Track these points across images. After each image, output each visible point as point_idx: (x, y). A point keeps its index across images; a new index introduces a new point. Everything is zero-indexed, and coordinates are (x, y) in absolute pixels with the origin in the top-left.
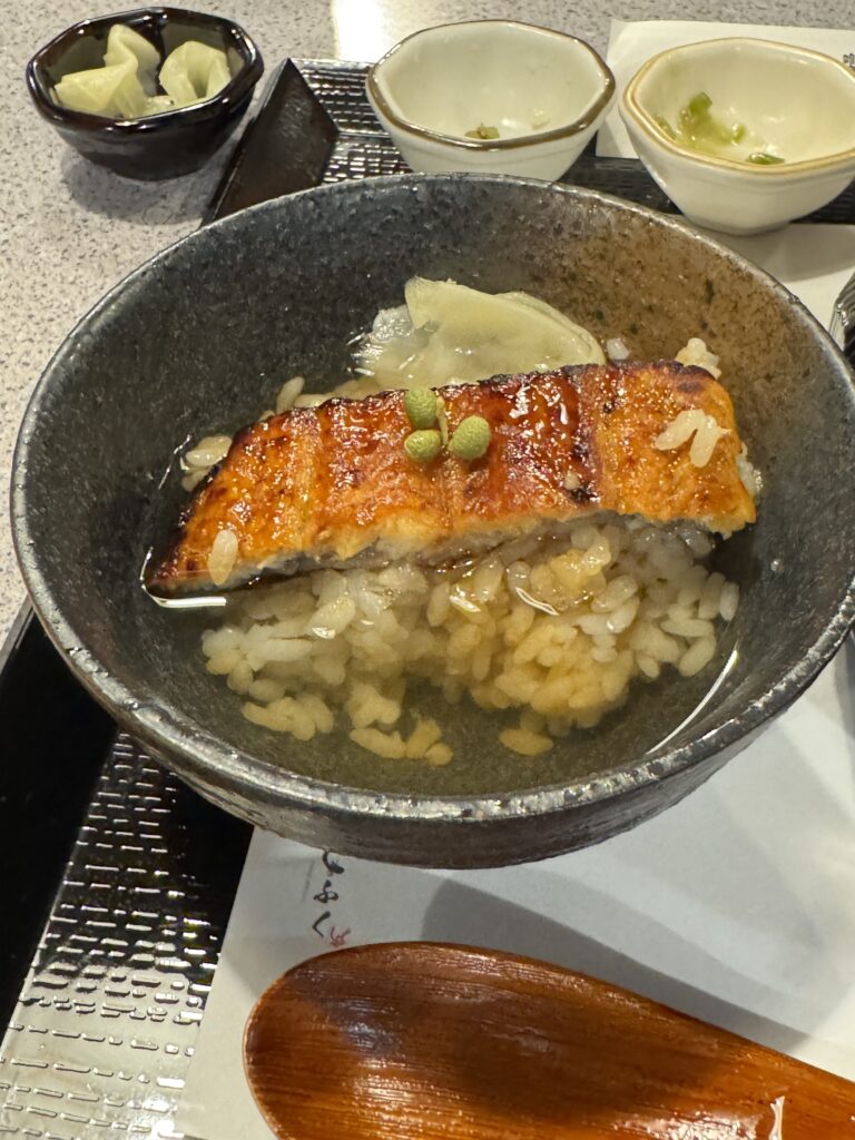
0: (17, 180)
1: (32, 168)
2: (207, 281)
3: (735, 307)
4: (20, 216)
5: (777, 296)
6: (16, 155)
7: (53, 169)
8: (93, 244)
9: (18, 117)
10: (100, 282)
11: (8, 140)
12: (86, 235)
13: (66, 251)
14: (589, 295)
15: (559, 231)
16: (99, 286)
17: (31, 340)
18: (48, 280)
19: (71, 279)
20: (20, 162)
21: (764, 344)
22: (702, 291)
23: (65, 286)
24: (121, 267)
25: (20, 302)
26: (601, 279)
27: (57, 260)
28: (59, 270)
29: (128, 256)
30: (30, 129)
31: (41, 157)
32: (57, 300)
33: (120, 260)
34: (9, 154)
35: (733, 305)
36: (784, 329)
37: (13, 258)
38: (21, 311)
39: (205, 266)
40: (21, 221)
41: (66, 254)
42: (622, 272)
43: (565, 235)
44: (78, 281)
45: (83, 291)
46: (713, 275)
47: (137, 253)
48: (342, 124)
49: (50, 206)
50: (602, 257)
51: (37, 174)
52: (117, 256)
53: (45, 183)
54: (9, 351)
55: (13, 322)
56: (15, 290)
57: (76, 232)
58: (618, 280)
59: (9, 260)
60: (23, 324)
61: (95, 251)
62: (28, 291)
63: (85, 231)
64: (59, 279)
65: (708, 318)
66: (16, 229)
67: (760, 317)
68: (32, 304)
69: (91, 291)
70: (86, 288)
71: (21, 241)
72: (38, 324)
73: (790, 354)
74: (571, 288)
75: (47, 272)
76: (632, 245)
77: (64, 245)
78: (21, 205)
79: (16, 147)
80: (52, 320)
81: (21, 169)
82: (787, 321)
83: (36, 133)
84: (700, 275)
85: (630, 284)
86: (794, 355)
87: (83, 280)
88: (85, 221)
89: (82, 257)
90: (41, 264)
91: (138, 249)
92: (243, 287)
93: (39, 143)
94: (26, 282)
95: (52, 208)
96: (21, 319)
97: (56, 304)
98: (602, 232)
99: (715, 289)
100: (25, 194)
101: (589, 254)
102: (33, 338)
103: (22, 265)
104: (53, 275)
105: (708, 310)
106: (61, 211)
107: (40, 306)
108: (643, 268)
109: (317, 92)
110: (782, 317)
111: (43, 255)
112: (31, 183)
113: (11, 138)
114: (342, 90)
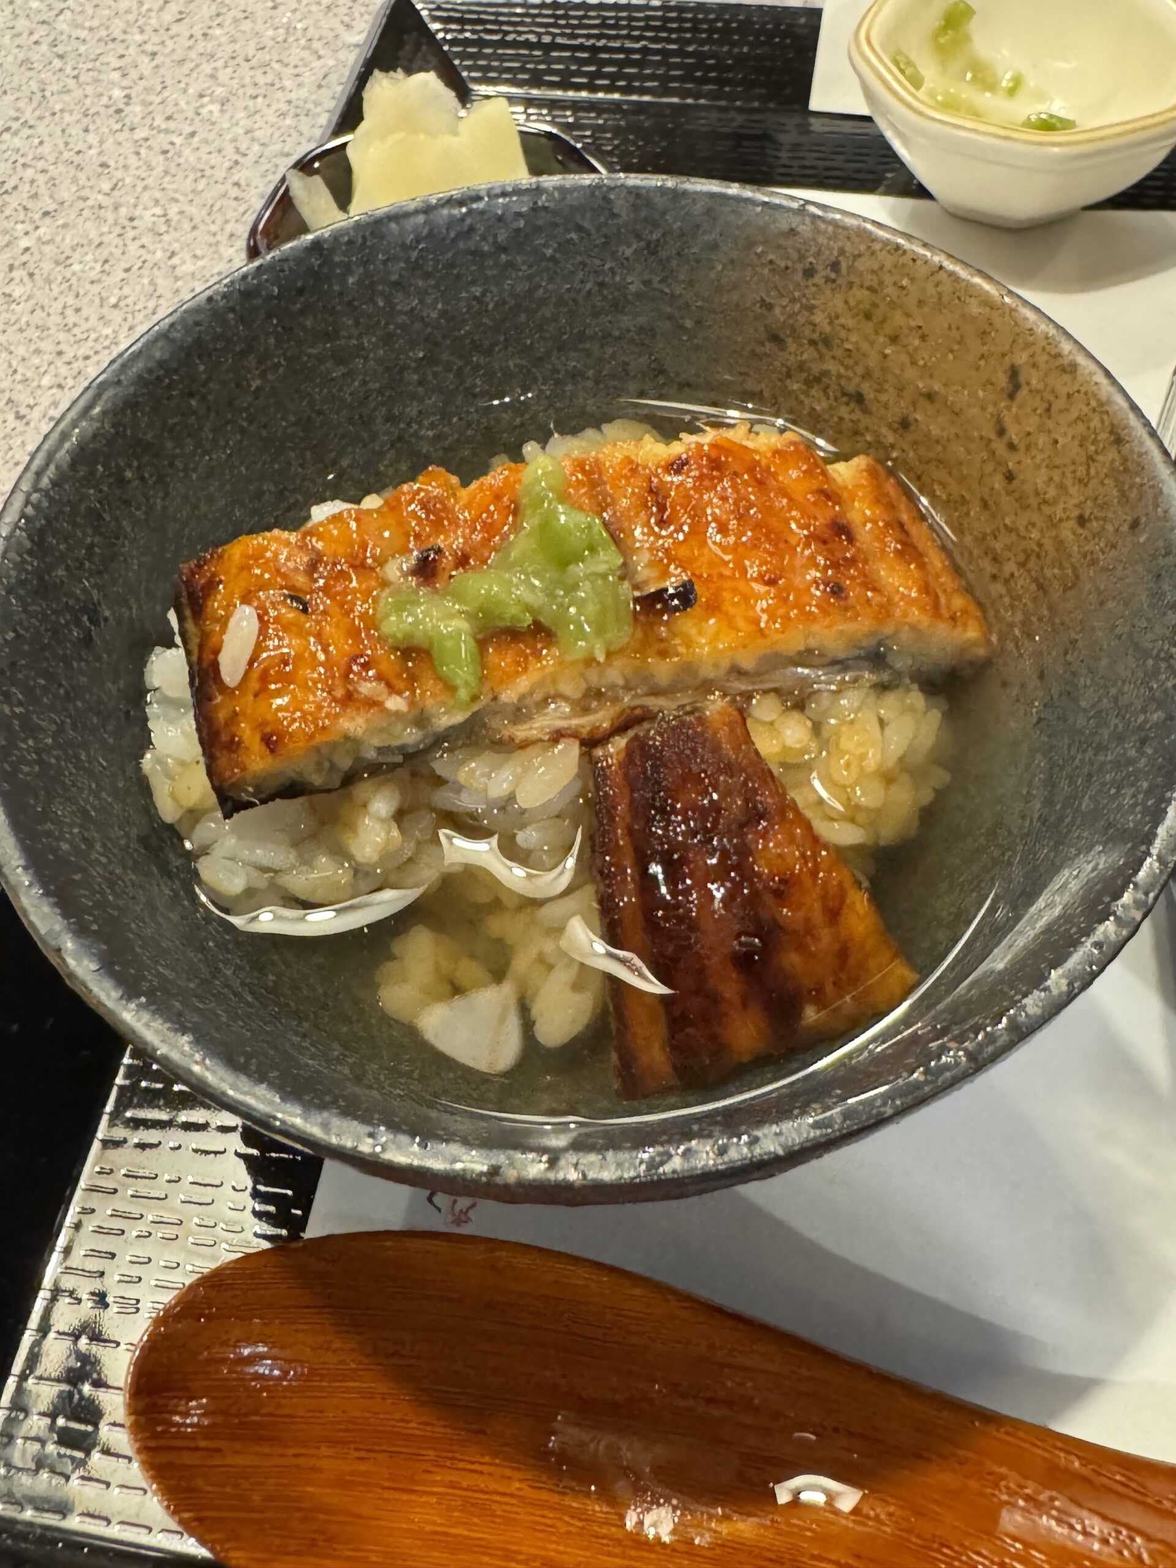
0: (41, 165)
1: (61, 146)
2: (303, 312)
3: (1048, 410)
4: (46, 214)
5: (1109, 402)
6: (41, 128)
7: (90, 148)
8: (142, 252)
9: (43, 76)
10: (151, 304)
11: (30, 109)
12: (134, 239)
13: (106, 261)
14: (847, 368)
15: (809, 273)
16: (149, 311)
17: (60, 386)
18: (83, 302)
19: (113, 300)
20: (46, 138)
21: (1081, 471)
22: (1002, 380)
23: (105, 311)
24: (180, 283)
25: (45, 333)
26: (865, 346)
27: (93, 275)
28: (95, 289)
29: (188, 267)
30: (60, 93)
31: (73, 132)
32: (94, 330)
33: (179, 272)
34: (31, 127)
35: (1045, 405)
36: (1112, 454)
37: (36, 271)
38: (47, 346)
39: (301, 291)
40: (48, 220)
41: (107, 267)
42: (894, 339)
43: (818, 279)
44: (122, 304)
45: (130, 317)
46: (1021, 358)
47: (200, 263)
48: (476, 80)
49: (85, 199)
50: (868, 316)
51: (67, 155)
52: (174, 268)
53: (79, 167)
54: (32, 402)
55: (36, 361)
56: (39, 316)
57: (120, 235)
58: (888, 351)
59: (31, 275)
60: (50, 364)
61: (144, 262)
62: (56, 319)
63: (131, 234)
64: (97, 301)
65: (1008, 421)
66: (41, 231)
67: (1081, 428)
68: (62, 336)
69: (140, 317)
70: (133, 312)
71: (47, 249)
72: (69, 363)
73: (1115, 493)
74: (821, 357)
75: (82, 292)
76: (911, 302)
77: (103, 253)
78: (47, 198)
79: (41, 118)
80: (87, 358)
81: (46, 149)
82: (1119, 441)
83: (66, 98)
84: (1003, 355)
85: (904, 358)
86: (1123, 494)
87: (129, 301)
88: (132, 219)
89: (127, 270)
90: (74, 281)
91: (203, 257)
92: (357, 324)
93: (71, 112)
94: (55, 304)
95: (90, 203)
96: (47, 357)
97: (93, 336)
98: (870, 280)
99: (1022, 378)
100: (53, 182)
101: (850, 309)
102: (63, 383)
103: (49, 282)
104: (89, 297)
105: (1009, 408)
106: (100, 207)
107: (72, 339)
108: (923, 338)
109: (440, 35)
110: (1111, 432)
111: (76, 267)
112: (61, 168)
113: (34, 105)
114: (473, 32)
